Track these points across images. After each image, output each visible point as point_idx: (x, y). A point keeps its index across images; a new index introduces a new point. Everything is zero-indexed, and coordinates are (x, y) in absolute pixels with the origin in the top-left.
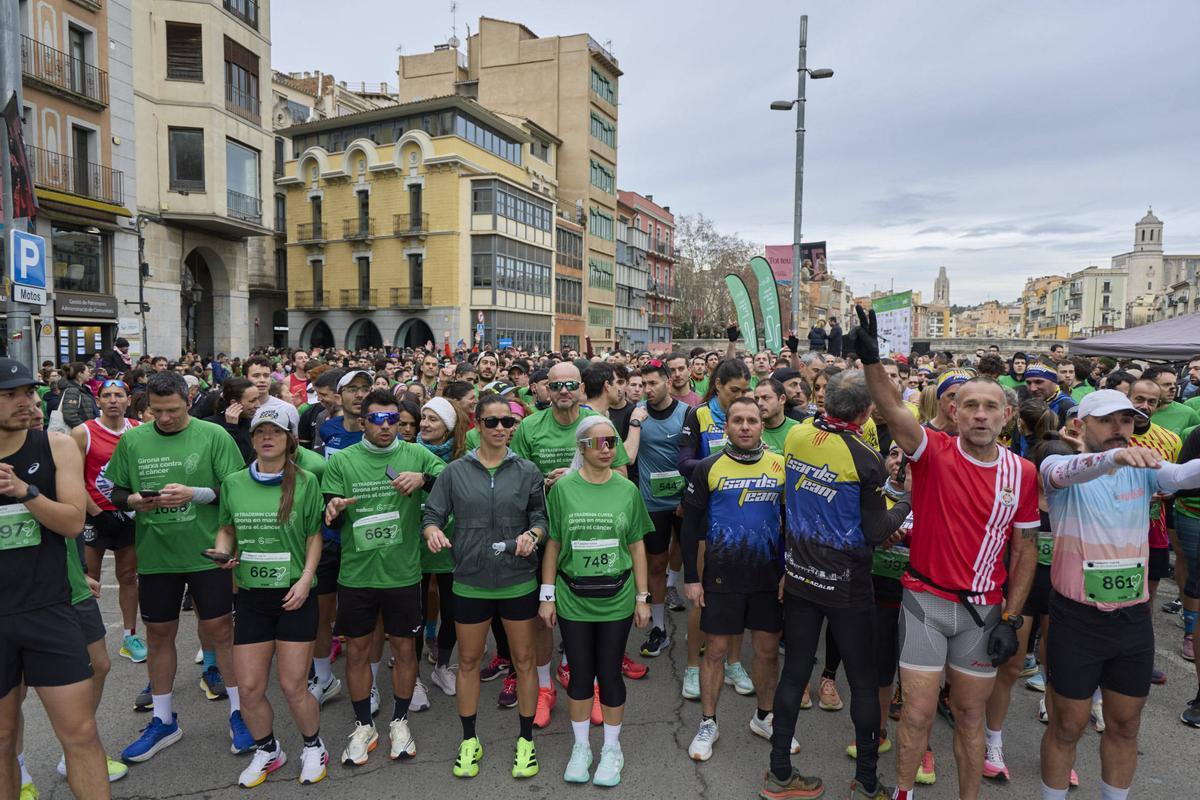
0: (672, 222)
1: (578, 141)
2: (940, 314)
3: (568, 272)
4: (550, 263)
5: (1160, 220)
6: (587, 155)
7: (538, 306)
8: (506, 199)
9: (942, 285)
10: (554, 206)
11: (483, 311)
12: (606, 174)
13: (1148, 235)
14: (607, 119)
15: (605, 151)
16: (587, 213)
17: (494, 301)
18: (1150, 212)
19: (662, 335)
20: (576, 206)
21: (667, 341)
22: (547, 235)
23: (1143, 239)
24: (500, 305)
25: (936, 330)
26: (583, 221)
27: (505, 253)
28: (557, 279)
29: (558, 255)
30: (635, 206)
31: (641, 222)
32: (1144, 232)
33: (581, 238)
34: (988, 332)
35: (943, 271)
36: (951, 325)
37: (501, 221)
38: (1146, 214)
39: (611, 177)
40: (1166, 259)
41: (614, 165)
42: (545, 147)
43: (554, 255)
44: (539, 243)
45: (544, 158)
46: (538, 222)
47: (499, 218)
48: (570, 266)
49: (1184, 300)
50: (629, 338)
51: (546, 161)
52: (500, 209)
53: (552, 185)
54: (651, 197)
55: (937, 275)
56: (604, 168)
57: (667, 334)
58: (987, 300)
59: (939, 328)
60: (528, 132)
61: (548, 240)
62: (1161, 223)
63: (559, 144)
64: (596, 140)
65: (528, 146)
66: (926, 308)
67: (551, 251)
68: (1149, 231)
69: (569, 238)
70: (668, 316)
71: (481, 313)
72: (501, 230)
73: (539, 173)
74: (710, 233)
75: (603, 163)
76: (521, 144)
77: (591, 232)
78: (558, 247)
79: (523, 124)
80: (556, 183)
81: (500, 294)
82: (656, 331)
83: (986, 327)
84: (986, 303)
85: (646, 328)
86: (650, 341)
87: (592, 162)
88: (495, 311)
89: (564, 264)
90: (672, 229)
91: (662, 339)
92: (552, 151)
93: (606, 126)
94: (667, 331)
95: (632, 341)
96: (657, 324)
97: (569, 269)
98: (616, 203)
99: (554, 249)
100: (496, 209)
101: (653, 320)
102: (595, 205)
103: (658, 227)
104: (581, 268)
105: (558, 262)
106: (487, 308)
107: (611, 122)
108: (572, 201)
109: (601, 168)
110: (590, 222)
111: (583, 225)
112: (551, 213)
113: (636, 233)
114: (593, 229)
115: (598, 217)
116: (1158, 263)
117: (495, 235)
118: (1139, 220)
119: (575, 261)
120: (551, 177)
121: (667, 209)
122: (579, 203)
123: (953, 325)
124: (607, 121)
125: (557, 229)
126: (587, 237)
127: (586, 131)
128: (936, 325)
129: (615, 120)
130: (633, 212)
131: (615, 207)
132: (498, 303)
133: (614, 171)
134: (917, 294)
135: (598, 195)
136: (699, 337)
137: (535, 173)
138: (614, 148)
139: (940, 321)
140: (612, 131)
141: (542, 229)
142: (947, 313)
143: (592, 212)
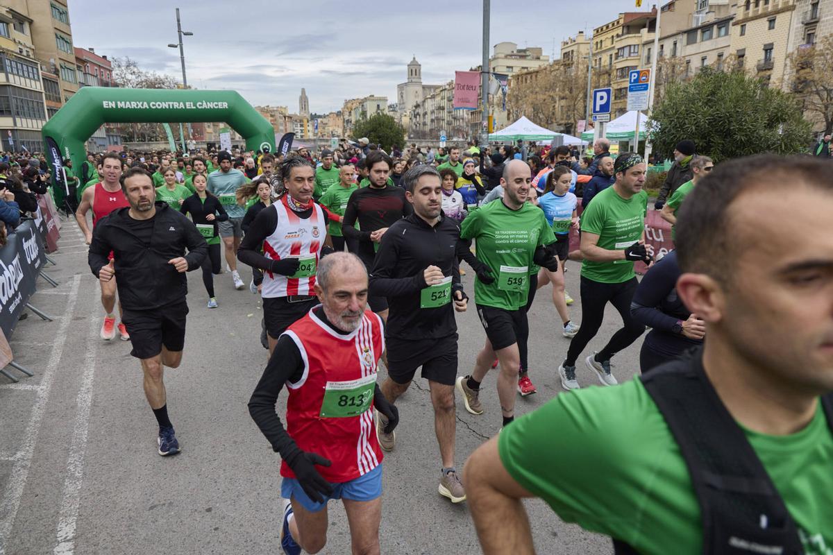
0: (110, 66)
1: (45, 21)
2: (301, 121)
3: (53, 104)
4: (42, 99)
5: (419, 63)
6: (53, 31)
7: (35, 126)
8: (11, 63)
9: (304, 101)
10: (39, 65)
11: (10, 130)
12: (66, 42)
13: (414, 73)
14: (61, 6)
15: (63, 27)
16: (59, 68)
17: (15, 124)
18: (414, 58)
19: (115, 140)
20: (49, 63)
21: (119, 144)
22: (38, 83)
23: (412, 75)
24: (19, 126)
25: (300, 131)
26: (56, 72)
27: (16, 95)
28: (48, 110)
29: (46, 94)
30: (84, 58)
31: (90, 69)
32: (412, 70)
33: (57, 83)
34: (332, 132)
35: (303, 91)
36: (308, 128)
37: (11, 76)
38: (412, 59)
39: (69, 43)
40: (424, 87)
41: (70, 35)
42: (22, 24)
43: (44, 95)
44: (33, 88)
45: (22, 31)
46: (31, 76)
47: (9, 75)
48: (54, 101)
49: (418, 114)
50: (95, 143)
51: (23, 33)
52: (9, 69)
53: (30, 48)
54: (92, 49)
55: (300, 94)
56: (64, 37)
57: (119, 140)
58: (330, 112)
59: (302, 130)
60: (10, 16)
61: (38, 86)
62: (420, 65)
63: (31, 22)
64: (56, 21)
65: (12, 25)
66: (291, 118)
67: (42, 93)
68: (414, 70)
69: (50, 84)
70: (117, 128)
71: (9, 132)
72: (12, 82)
73: (21, 42)
74: (135, 70)
75: (63, 35)
76: (7, 24)
77: (63, 79)
78: (45, 89)
79: (7, 11)
80: (33, 47)
81: (18, 120)
82: (111, 138)
83: (331, 129)
84: (331, 113)
85: (105, 136)
86: (108, 144)
87: (56, 35)
88: (17, 130)
89: (50, 100)
90: (111, 71)
91: (116, 143)
92: (26, 26)
93: (61, 11)
94: (118, 138)
95: (98, 145)
96: (111, 133)
97: (53, 103)
98: (75, 59)
99: (43, 91)
100: (7, 70)
101: (108, 130)
102: (62, 62)
103: (102, 70)
104: (61, 102)
105: (46, 99)
106: (11, 128)
107: (63, 7)
108: (47, 60)
109: (63, 39)
110: (62, 72)
111: (58, 75)
112: (37, 69)
113: (89, 77)
114: (64, 78)
115: (66, 70)
116: (420, 89)
117: (9, 85)
118: (409, 63)
119: (56, 97)
120: (29, 44)
121: (105, 57)
122: (52, 61)
123: (310, 128)
124: (61, 8)
125: (43, 79)
126: (61, 82)
127: (50, 16)
128: (299, 128)
129: (66, 6)
130: (84, 62)
131: (75, 62)
132: (18, 125)
133: (71, 40)
134: (285, 108)
135: (64, 56)
136: (139, 141)
137: (19, 42)
138: (68, 24)
139: (302, 126)
140: (66, 13)
141: (34, 79)
142: (305, 121)
143: (61, 67)
